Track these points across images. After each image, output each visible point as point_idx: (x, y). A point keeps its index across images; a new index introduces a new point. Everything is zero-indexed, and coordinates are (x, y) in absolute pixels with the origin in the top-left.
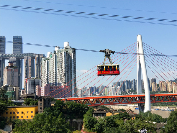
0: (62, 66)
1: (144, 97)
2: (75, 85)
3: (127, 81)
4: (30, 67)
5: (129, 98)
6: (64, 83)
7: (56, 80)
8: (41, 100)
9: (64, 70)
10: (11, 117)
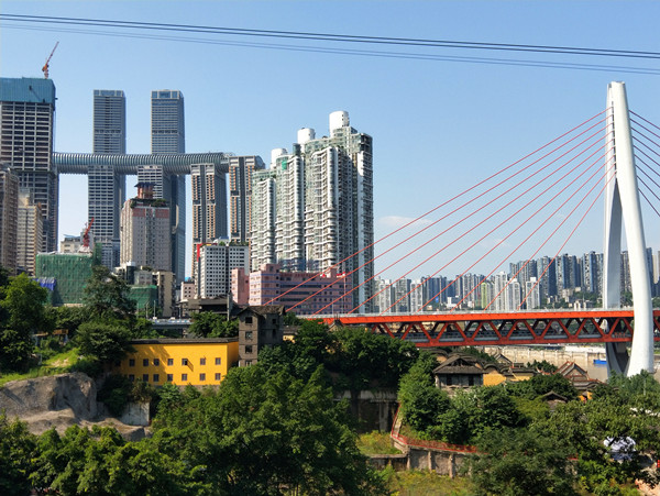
0: (323, 199)
1: (630, 319)
2: (370, 270)
3: (565, 258)
4: (213, 201)
5: (570, 320)
6: (330, 262)
7: (300, 252)
8: (249, 321)
9: (329, 214)
10: (146, 377)
